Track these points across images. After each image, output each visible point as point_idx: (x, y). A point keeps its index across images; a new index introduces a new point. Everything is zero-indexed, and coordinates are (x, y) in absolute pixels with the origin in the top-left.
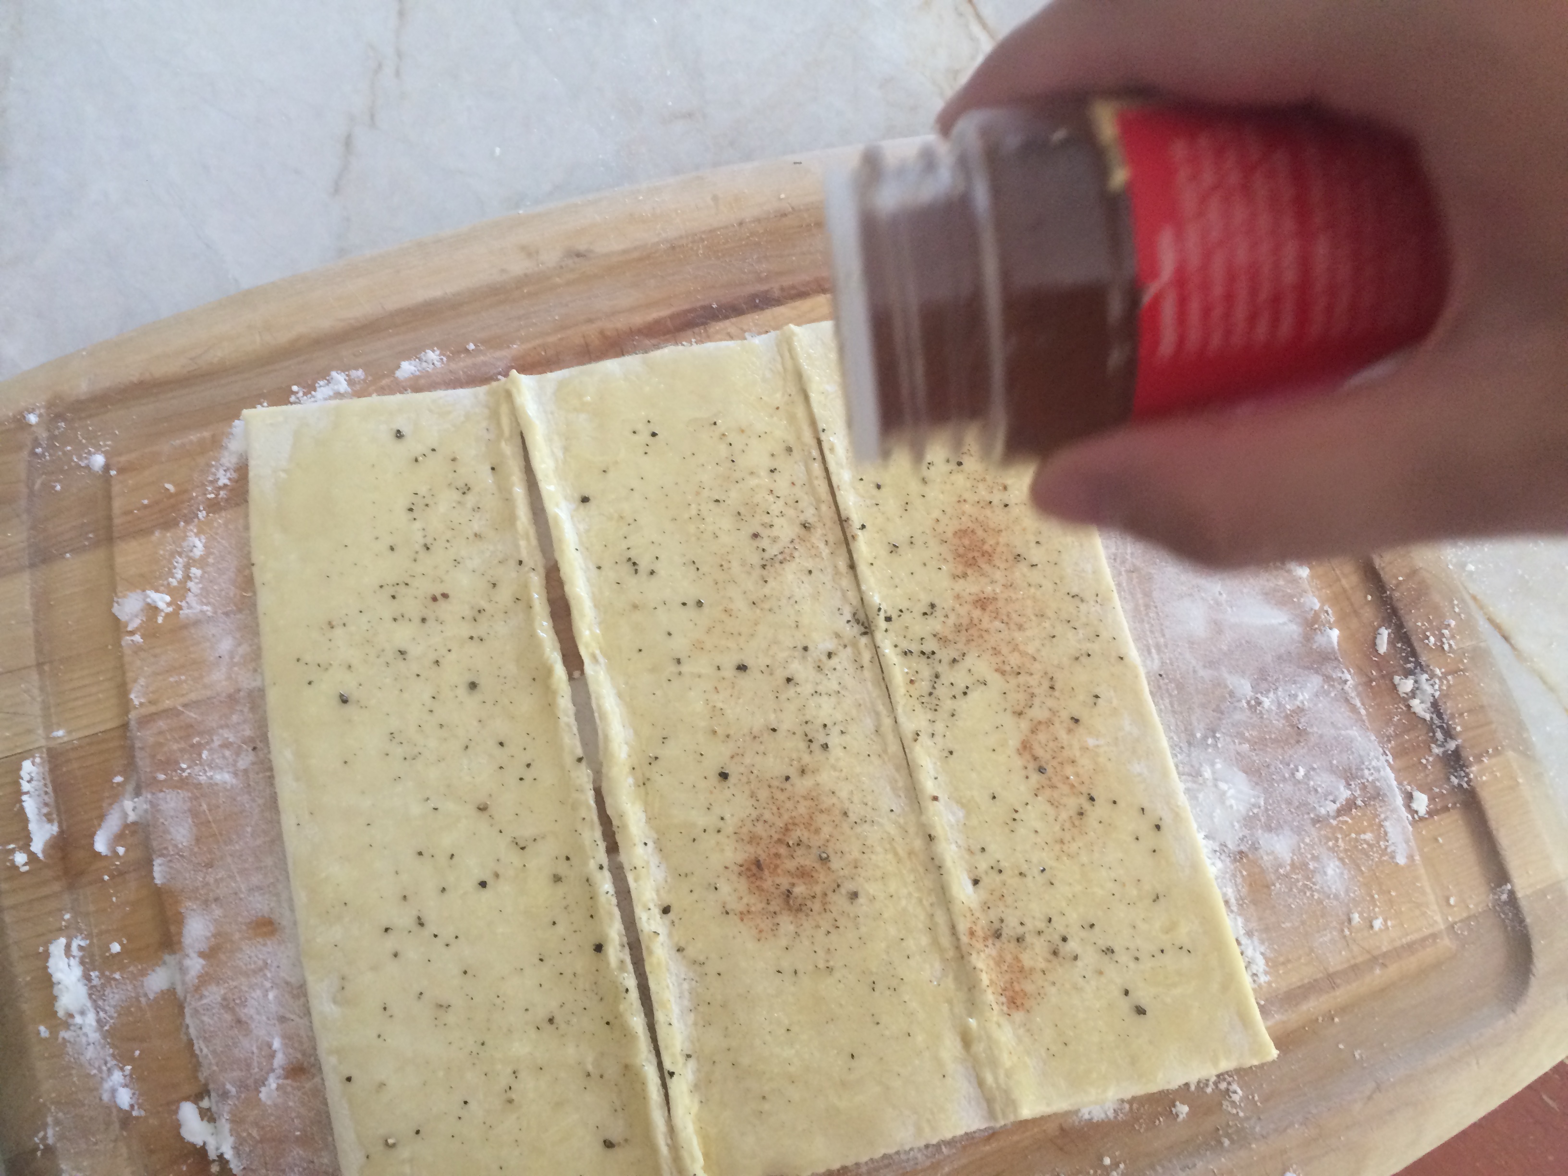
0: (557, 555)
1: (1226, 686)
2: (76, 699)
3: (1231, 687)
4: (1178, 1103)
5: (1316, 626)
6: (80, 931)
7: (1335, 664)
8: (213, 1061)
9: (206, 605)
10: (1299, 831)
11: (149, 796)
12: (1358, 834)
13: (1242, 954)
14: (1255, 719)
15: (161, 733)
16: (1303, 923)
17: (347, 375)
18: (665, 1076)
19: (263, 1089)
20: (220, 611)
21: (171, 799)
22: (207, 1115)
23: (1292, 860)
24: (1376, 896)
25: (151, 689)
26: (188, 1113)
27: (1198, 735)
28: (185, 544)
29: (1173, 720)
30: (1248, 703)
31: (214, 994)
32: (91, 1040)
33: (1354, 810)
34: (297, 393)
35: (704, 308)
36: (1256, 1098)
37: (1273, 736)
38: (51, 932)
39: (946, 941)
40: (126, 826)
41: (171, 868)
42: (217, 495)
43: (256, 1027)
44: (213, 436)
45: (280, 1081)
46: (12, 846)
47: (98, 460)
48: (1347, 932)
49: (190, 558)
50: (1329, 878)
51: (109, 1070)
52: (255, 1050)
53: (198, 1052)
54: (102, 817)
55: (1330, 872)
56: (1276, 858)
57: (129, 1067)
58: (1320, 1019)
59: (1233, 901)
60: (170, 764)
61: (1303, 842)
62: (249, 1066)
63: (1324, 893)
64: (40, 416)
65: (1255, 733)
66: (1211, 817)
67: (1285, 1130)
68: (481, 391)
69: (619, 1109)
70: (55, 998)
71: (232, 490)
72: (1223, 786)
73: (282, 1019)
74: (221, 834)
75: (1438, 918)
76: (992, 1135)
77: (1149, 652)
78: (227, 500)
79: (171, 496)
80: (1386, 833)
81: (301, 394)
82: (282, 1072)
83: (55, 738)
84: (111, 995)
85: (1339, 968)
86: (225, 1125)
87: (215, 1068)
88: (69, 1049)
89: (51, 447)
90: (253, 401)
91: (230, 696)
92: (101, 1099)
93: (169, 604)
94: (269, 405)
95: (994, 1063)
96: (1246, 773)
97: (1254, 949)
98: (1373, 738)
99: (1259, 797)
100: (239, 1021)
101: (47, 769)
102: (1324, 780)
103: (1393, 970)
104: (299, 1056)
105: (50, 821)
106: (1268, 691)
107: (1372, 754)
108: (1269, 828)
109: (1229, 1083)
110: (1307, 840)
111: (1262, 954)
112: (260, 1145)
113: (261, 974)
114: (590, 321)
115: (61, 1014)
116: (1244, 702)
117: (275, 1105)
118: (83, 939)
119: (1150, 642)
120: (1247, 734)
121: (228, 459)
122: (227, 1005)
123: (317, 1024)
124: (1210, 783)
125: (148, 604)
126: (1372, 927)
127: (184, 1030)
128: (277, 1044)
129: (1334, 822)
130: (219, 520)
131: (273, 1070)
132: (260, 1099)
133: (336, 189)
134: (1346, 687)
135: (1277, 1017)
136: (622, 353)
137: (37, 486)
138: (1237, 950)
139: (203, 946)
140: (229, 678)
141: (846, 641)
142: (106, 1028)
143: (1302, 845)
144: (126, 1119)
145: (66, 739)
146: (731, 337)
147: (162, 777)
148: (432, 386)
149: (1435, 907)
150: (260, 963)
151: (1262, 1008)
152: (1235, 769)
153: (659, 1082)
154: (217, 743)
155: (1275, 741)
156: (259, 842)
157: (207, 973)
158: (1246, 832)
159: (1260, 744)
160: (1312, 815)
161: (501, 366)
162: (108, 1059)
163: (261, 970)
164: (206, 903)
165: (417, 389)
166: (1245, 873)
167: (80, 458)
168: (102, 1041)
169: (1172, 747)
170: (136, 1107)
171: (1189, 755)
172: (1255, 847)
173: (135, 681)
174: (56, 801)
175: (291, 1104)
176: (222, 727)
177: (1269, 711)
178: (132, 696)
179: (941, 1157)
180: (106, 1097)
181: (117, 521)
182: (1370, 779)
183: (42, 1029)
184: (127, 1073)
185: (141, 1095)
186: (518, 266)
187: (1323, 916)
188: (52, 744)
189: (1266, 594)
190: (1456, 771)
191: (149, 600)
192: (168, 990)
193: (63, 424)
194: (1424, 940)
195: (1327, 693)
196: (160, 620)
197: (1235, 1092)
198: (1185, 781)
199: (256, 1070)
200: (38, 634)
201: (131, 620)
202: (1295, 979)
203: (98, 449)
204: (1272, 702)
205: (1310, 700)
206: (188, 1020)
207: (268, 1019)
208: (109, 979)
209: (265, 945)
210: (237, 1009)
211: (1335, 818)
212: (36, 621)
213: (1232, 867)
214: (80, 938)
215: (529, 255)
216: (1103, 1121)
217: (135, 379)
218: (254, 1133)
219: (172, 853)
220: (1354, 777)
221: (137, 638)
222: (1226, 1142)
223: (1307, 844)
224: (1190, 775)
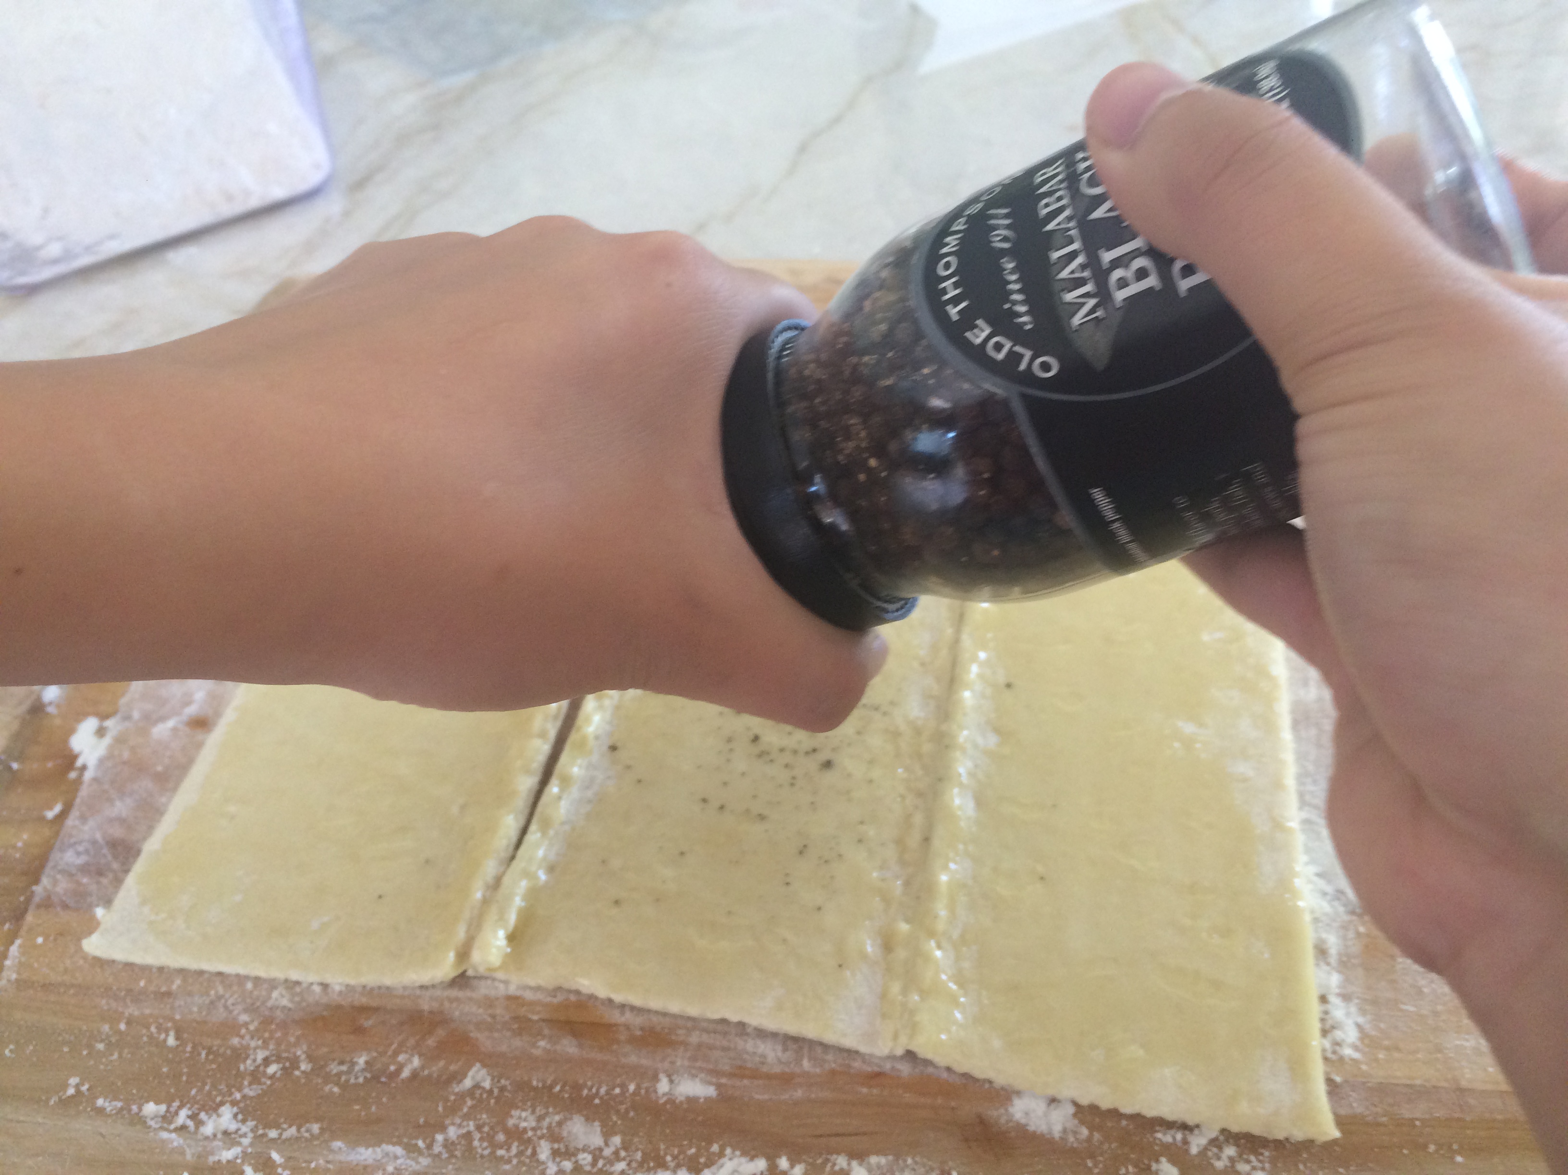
13: (1324, 1012)
19: (160, 725)
22: (101, 731)
26: (88, 726)
45: (179, 725)
52: (178, 695)
59: (1332, 953)
62: (162, 707)
82: (186, 719)
86: (107, 742)
87: (136, 696)
97: (1346, 1015)
104: (210, 712)
111: (1358, 1025)
112: (122, 766)
117: (160, 741)
128: (198, 699)
131: (180, 715)
132: (151, 731)
138: (1315, 1004)
144: (38, 708)
170: (54, 705)
175: (172, 744)
199: (167, 710)
202: (1401, 1073)
213: (1346, 918)
218: (126, 755)
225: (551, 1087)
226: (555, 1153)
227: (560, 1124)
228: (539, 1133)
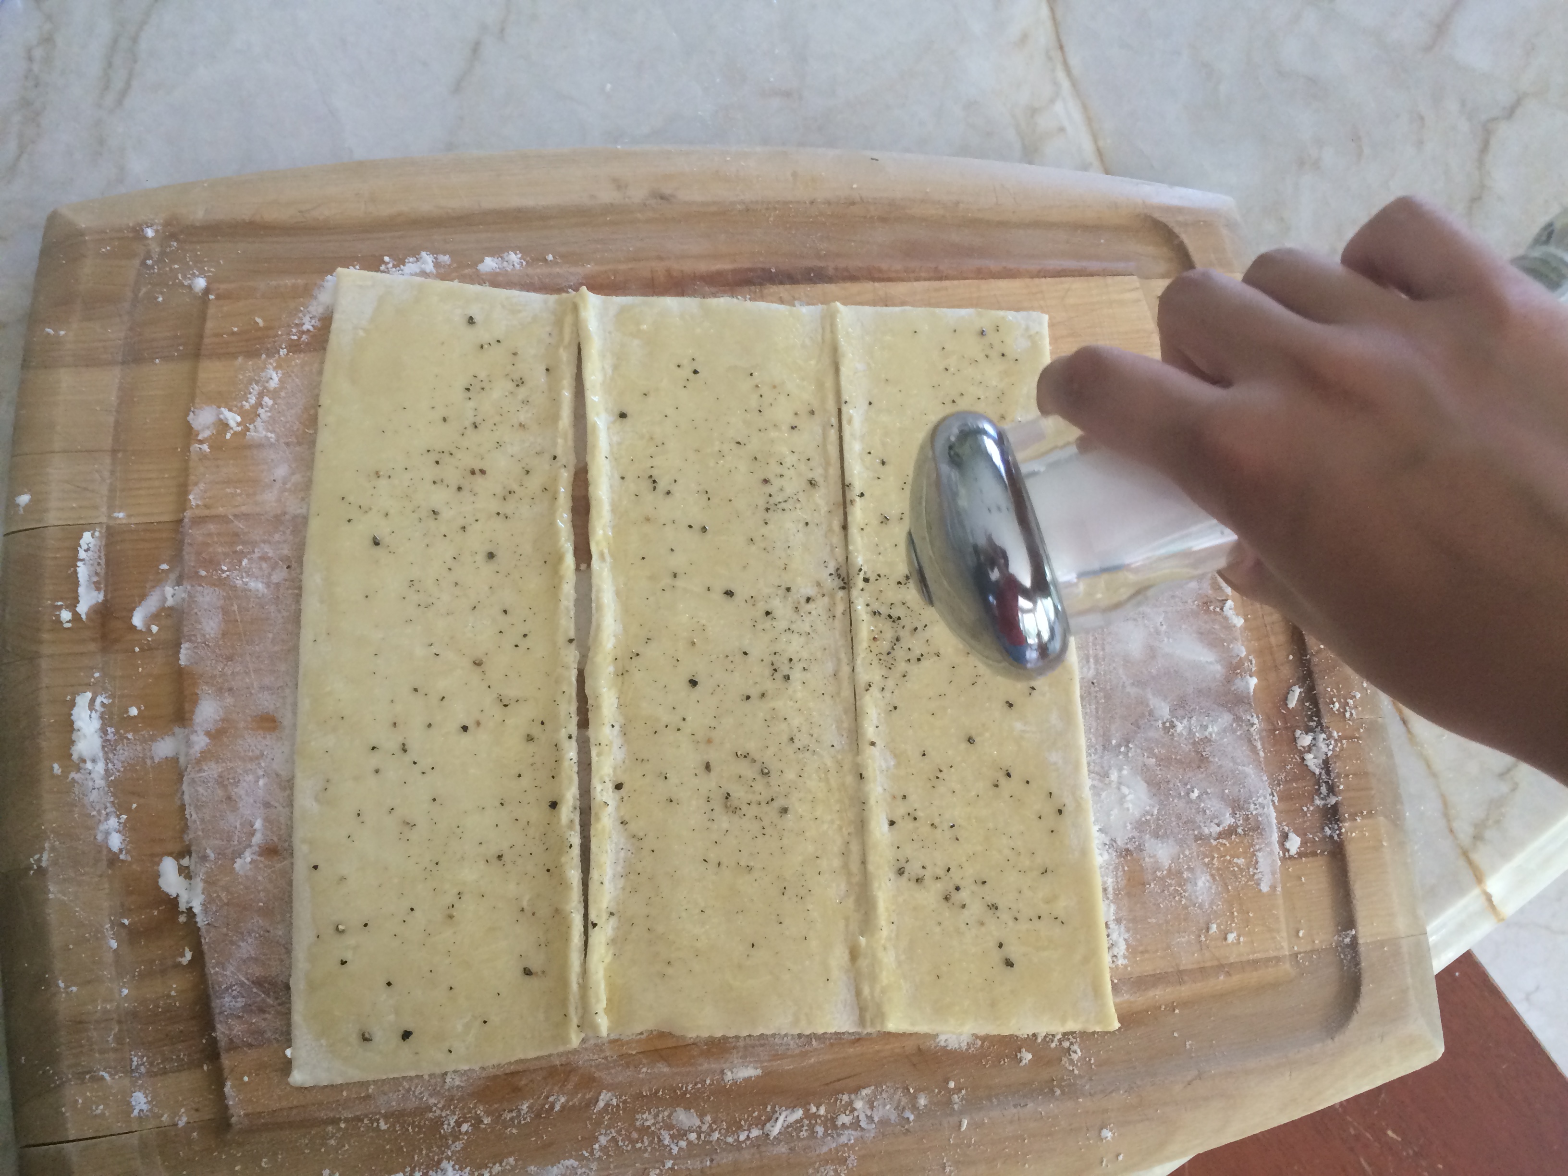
0: (588, 459)
1: (1148, 705)
2: (139, 489)
3: (1152, 707)
4: (1023, 1050)
5: (1239, 671)
6: (105, 690)
7: (1248, 706)
8: (200, 827)
9: (271, 432)
10: (1181, 843)
11: (189, 587)
12: (1233, 857)
13: (1108, 936)
14: (1166, 739)
15: (210, 535)
16: (1167, 922)
17: (435, 258)
18: (588, 925)
19: (238, 860)
20: (282, 441)
21: (208, 594)
22: (185, 872)
23: (1170, 867)
24: (1236, 914)
25: (208, 494)
26: (169, 868)
27: (1114, 742)
28: (263, 374)
29: (1094, 724)
30: (1164, 723)
31: (212, 770)
32: (97, 786)
33: (1234, 837)
34: (388, 263)
35: (763, 269)
36: (1092, 1061)
37: (1179, 757)
38: (80, 685)
39: (855, 867)
40: (163, 608)
41: (197, 653)
42: (300, 338)
43: (243, 806)
44: (307, 284)
45: (255, 857)
46: (60, 603)
47: (201, 283)
48: (1203, 938)
49: (265, 388)
50: (1198, 888)
51: (107, 814)
52: (238, 826)
53: (188, 816)
54: (143, 597)
55: (1200, 884)
56: (1156, 862)
57: (125, 817)
58: (1163, 1007)
59: (1110, 890)
60: (212, 563)
61: (1183, 853)
62: (229, 839)
63: (1191, 900)
64: (157, 231)
65: (1163, 751)
66: (1108, 815)
67: (1111, 1092)
68: (552, 298)
69: (543, 945)
70: (73, 742)
71: (314, 336)
72: (1125, 790)
73: (267, 805)
74: (245, 635)
75: (1285, 944)
76: (858, 1040)
77: (1088, 662)
78: (307, 344)
79: (260, 329)
80: (1257, 862)
81: (390, 265)
82: (258, 850)
83: (116, 518)
84: (121, 752)
85: (1190, 967)
86: (199, 884)
87: (200, 833)
88: (76, 790)
89: (160, 261)
90: (347, 262)
91: (276, 517)
92: (95, 838)
93: (239, 424)
94: (360, 269)
95: (873, 978)
96: (1148, 784)
97: (1119, 934)
98: (1265, 778)
99: (1154, 807)
100: (229, 798)
101: (104, 543)
102: (1213, 805)
103: (1236, 979)
104: (275, 839)
105: (98, 589)
106: (1183, 718)
107: (1261, 792)
108: (1156, 836)
109: (1072, 1044)
110: (1187, 853)
111: (1125, 940)
112: (226, 907)
113: (257, 762)
114: (660, 258)
115: (75, 757)
116: (1160, 722)
117: (246, 876)
118: (106, 697)
119: (1091, 652)
120: (1156, 751)
121: (316, 308)
122: (221, 782)
123: (297, 813)
124: (1114, 785)
125: (221, 420)
126: (1226, 939)
127: (179, 795)
128: (258, 824)
129: (1214, 843)
130: (298, 360)
131: (250, 846)
132: (234, 869)
133: (457, 88)
134: (1252, 730)
135: (1126, 997)
136: (682, 294)
137: (141, 294)
138: (1103, 931)
139: (210, 727)
140: (279, 500)
141: (825, 591)
142: (112, 778)
143: (1182, 856)
144: (113, 860)
145: (124, 521)
146: (781, 301)
147: (203, 573)
148: (509, 284)
149: (1284, 934)
150: (258, 752)
151: (1114, 986)
152: (1139, 778)
153: (582, 929)
154: (256, 556)
155: (1180, 762)
156: (276, 648)
157: (209, 751)
158: (1136, 833)
159: (1165, 761)
160: (1196, 833)
161: (573, 280)
162: (108, 805)
163: (257, 758)
164: (220, 689)
165: (495, 284)
166: (1126, 868)
167: (185, 277)
168: (106, 789)
169: (1089, 747)
170: (124, 852)
171: (1102, 757)
172: (1140, 848)
173: (196, 484)
174: (106, 573)
175: (260, 878)
176: (264, 542)
177: (1181, 735)
178: (191, 497)
179: (809, 1048)
180: (100, 837)
181: (206, 341)
182: (1254, 813)
183: (56, 766)
184: (122, 821)
185: (129, 842)
186: (607, 195)
187: (1185, 920)
188: (112, 523)
189: (1201, 634)
190: (1331, 824)
191: (221, 416)
192: (172, 758)
193: (175, 244)
194: (1268, 960)
195: (1234, 731)
196: (228, 436)
197: (1075, 1052)
198: (1093, 779)
199: (236, 843)
200: (117, 423)
201: (203, 430)
202: (1148, 968)
203: (202, 273)
204: (1185, 727)
205: (1218, 734)
206: (185, 787)
207: (255, 802)
208: (122, 738)
209: (265, 738)
210: (230, 788)
211: (1215, 840)
212: (118, 412)
213: (1117, 861)
214: (104, 696)
215: (619, 188)
216: (956, 1050)
217: (247, 219)
218: (223, 895)
219: (199, 640)
220: (1240, 808)
221: (205, 447)
222: (1058, 1092)
223: (1185, 856)
224: (1098, 774)
225: (657, 1092)
226: (672, 1137)
227: (669, 1116)
228: (658, 1126)
